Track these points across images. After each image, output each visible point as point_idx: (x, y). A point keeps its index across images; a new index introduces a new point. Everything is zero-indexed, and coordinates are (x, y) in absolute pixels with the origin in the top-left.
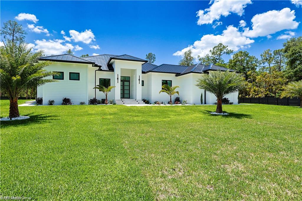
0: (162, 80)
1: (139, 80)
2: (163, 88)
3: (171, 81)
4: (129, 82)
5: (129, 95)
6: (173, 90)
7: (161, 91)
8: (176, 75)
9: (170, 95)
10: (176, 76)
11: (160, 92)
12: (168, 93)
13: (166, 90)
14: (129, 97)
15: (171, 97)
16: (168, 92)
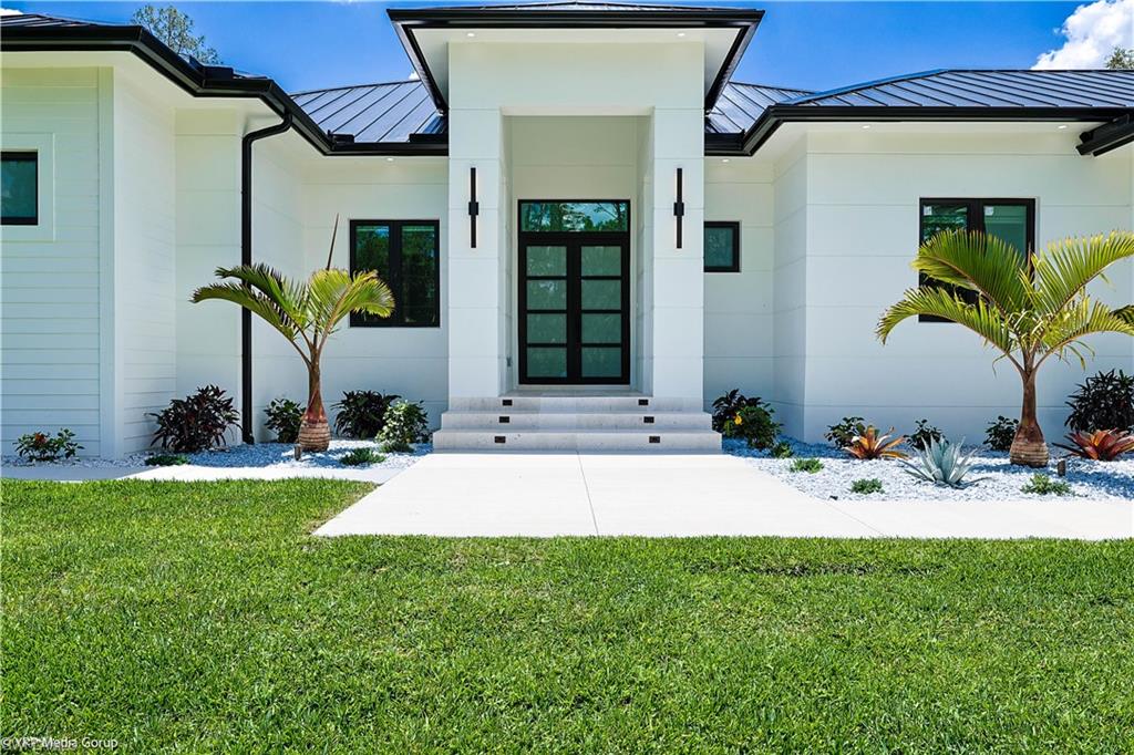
0: (924, 202)
1: (679, 209)
2: (933, 272)
3: (1029, 205)
4: (617, 250)
5: (618, 351)
6: (1061, 296)
7: (899, 313)
8: (1085, 136)
9: (1017, 353)
10: (1089, 145)
11: (888, 325)
12: (989, 333)
13: (969, 297)
14: (618, 374)
15: (1039, 379)
16: (991, 316)
